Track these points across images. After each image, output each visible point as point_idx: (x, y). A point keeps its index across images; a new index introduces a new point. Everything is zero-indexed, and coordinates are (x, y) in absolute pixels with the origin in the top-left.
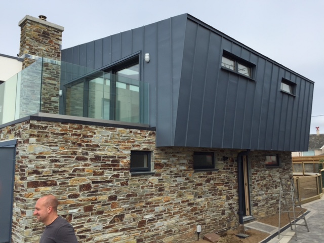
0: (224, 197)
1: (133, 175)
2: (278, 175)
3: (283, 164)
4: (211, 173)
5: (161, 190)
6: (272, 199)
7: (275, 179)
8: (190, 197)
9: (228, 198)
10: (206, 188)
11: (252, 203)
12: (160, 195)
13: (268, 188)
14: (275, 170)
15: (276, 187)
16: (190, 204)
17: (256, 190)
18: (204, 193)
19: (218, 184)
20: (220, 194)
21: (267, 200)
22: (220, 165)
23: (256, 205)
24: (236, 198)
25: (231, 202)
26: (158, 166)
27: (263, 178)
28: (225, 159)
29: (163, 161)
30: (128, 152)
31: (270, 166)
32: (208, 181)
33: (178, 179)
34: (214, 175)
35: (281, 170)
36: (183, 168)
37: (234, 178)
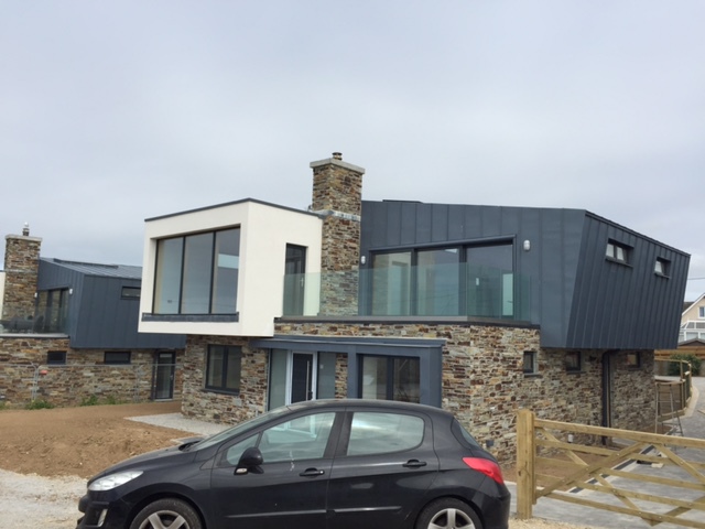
0: (590, 405)
1: (526, 377)
2: (639, 379)
3: (645, 365)
4: (579, 377)
5: (543, 393)
6: (633, 411)
7: (636, 385)
8: (563, 403)
9: (593, 407)
10: (575, 393)
11: (613, 414)
12: (542, 399)
13: (629, 397)
14: (636, 373)
15: (637, 395)
16: (563, 411)
17: (618, 398)
18: (573, 398)
19: (585, 389)
20: (587, 402)
21: (628, 411)
22: (587, 366)
23: (617, 417)
24: (600, 406)
25: (595, 411)
26: (542, 367)
27: (625, 384)
28: (592, 359)
29: (545, 362)
30: (521, 353)
31: (632, 368)
32: (577, 385)
33: (555, 382)
34: (582, 379)
35: (642, 373)
36: (559, 370)
37: (598, 382)
